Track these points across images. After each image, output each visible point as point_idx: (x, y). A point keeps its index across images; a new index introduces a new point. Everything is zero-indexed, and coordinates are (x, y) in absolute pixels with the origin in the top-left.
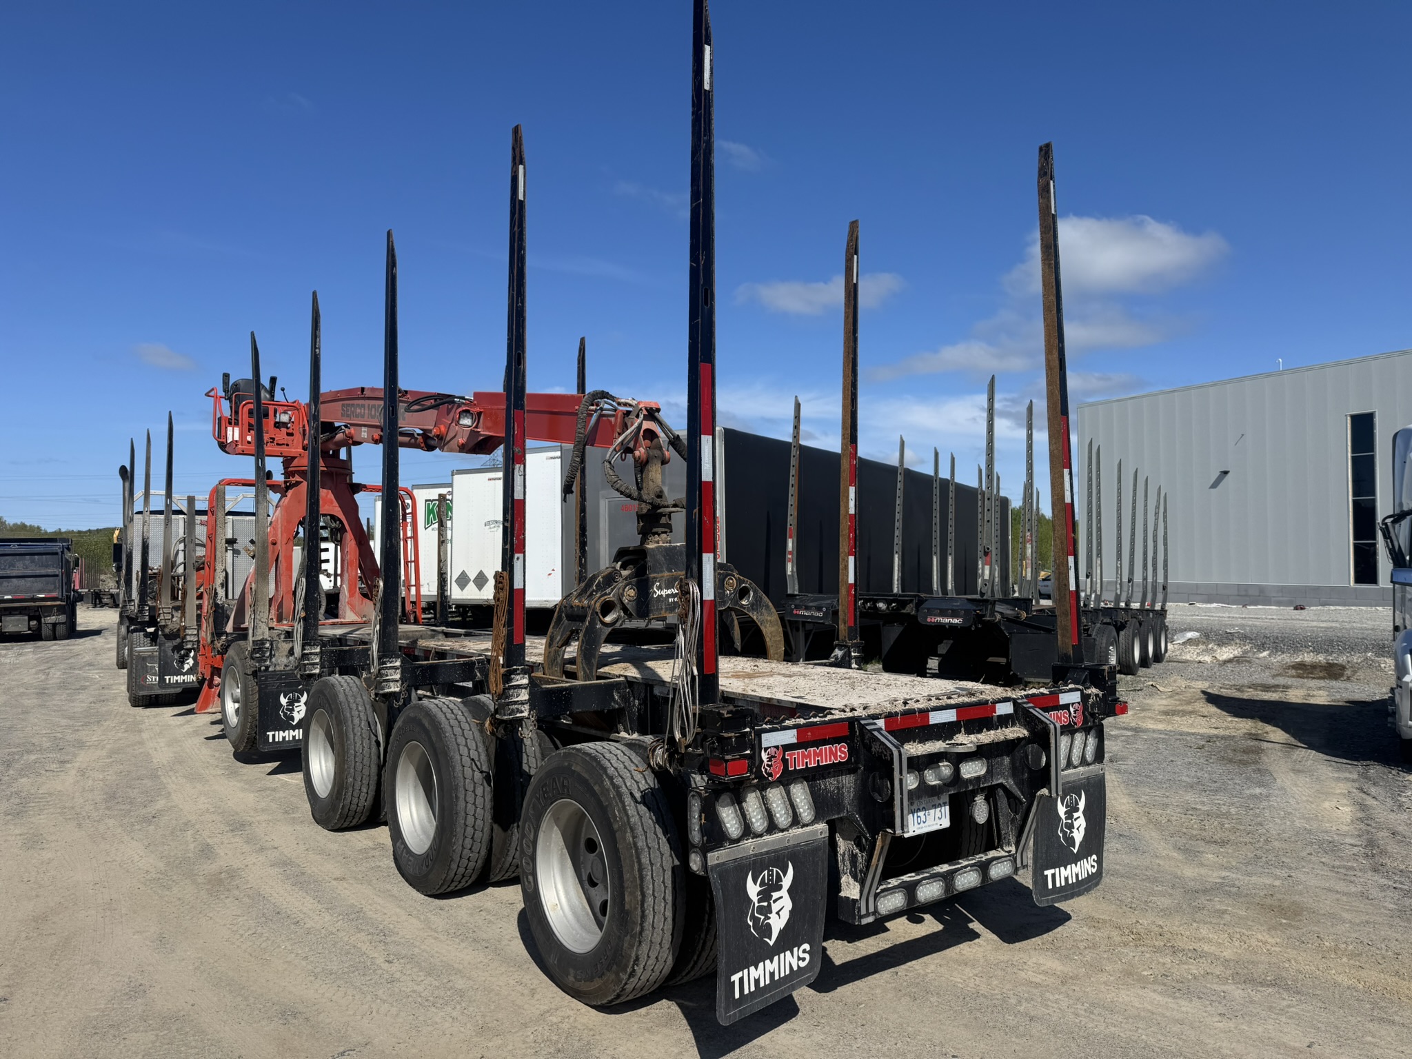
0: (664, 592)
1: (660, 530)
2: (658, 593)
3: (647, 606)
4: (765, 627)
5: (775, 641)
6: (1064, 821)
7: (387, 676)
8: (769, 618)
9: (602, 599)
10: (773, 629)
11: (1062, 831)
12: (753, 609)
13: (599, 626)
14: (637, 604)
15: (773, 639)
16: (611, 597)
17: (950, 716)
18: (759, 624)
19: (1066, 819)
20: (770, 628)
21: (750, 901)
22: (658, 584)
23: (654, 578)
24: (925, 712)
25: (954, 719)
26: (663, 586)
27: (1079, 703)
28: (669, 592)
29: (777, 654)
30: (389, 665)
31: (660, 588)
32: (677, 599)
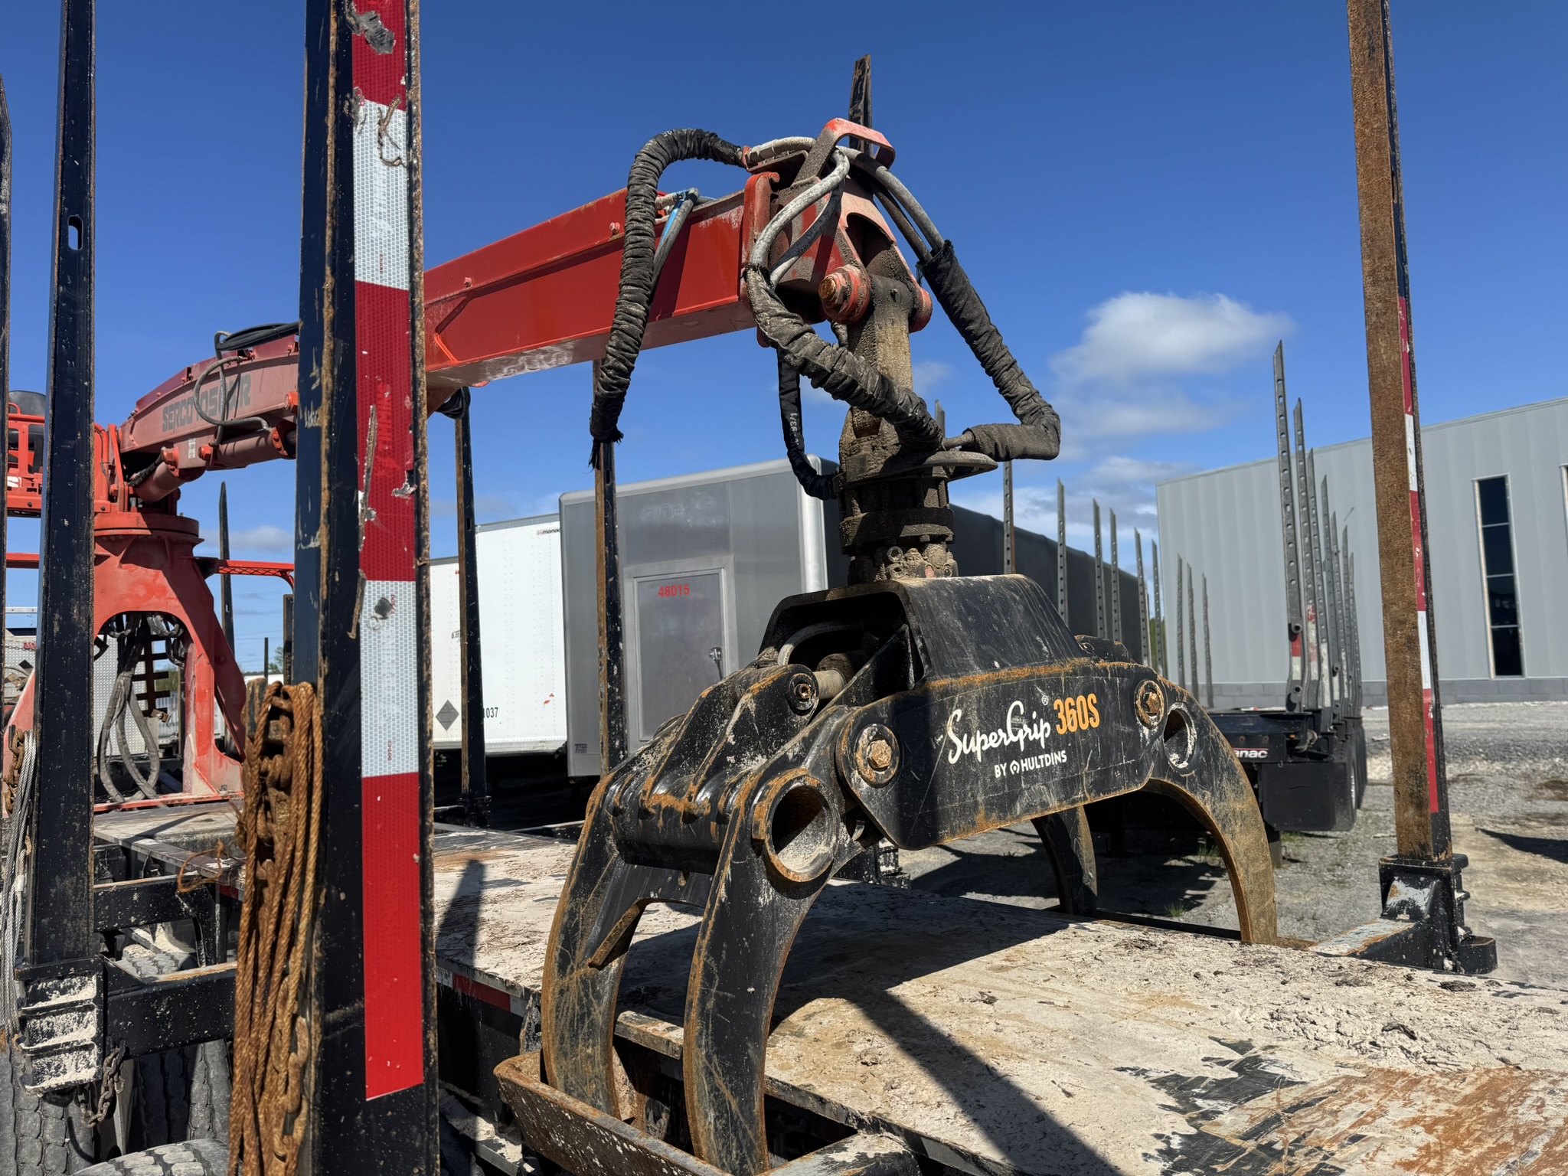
0: (980, 744)
1: (926, 530)
2: (960, 746)
3: (932, 803)
4: (1233, 833)
7: (51, 1034)
8: (1237, 806)
9: (777, 783)
12: (1203, 783)
13: (767, 896)
14: (901, 797)
15: (1251, 870)
16: (805, 775)
18: (1219, 827)
22: (958, 713)
23: (946, 692)
26: (973, 720)
28: (992, 742)
30: (56, 1000)
31: (964, 729)
32: (1029, 764)
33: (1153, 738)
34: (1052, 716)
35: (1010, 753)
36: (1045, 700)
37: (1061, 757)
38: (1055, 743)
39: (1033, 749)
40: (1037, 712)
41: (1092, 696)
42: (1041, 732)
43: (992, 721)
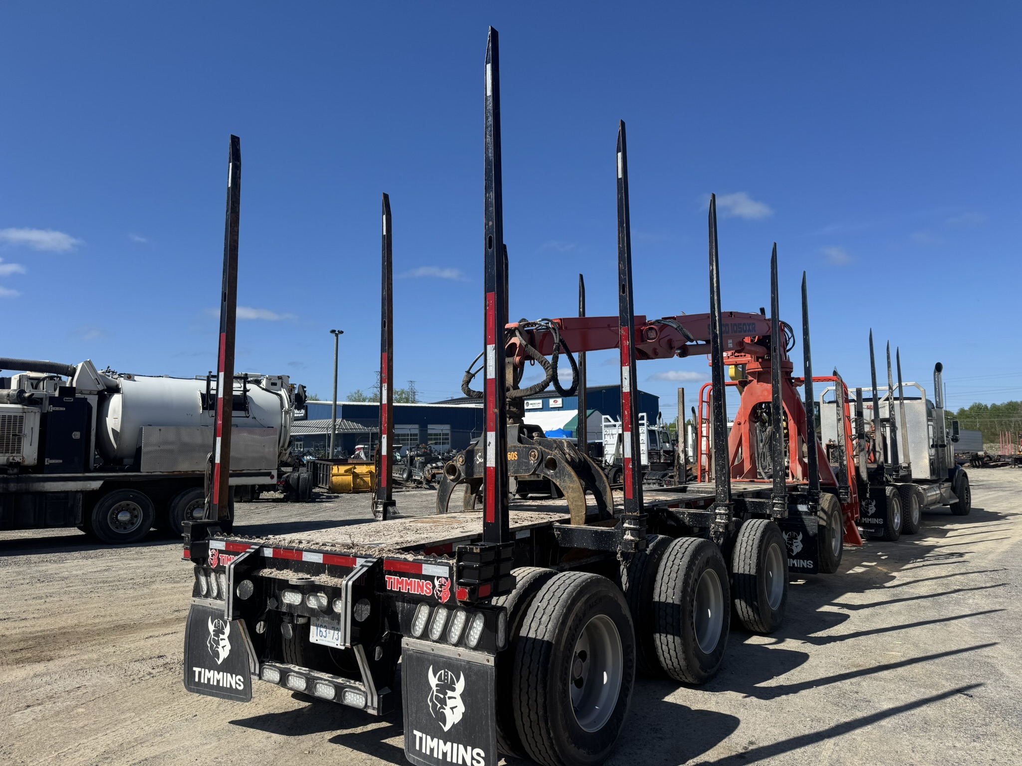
2: (479, 460)
3: (472, 469)
4: (567, 493)
5: (576, 506)
6: (435, 693)
8: (571, 485)
10: (575, 495)
13: (449, 481)
15: (574, 503)
16: (453, 462)
17: (318, 558)
18: (562, 489)
19: (438, 691)
20: (572, 494)
21: (209, 633)
23: (477, 450)
24: (300, 551)
25: (321, 561)
27: (446, 578)
29: (578, 516)
33: (534, 464)
41: (516, 453)
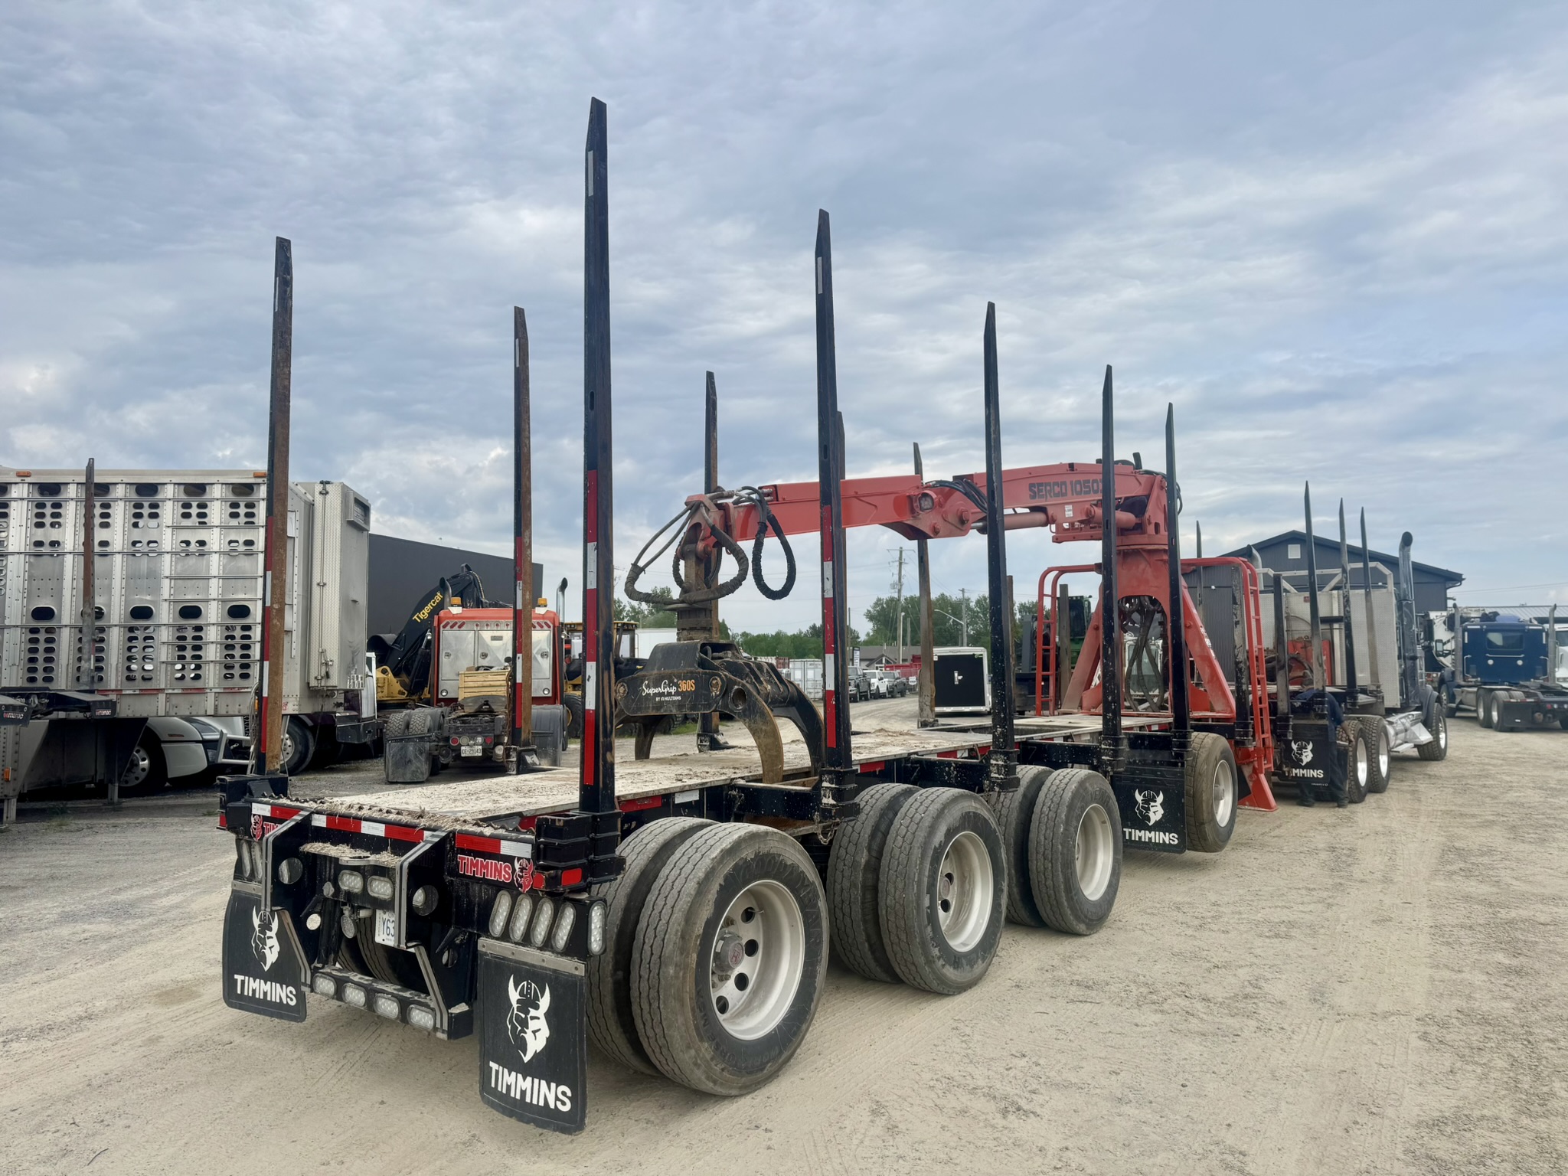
0: (652, 691)
2: (646, 691)
4: (759, 738)
5: (770, 756)
6: (515, 1012)
8: (764, 728)
10: (768, 741)
11: (511, 1021)
12: (745, 715)
15: (768, 753)
19: (519, 1009)
20: (765, 739)
23: (644, 676)
26: (651, 684)
27: (528, 860)
28: (656, 691)
29: (772, 771)
31: (648, 686)
32: (666, 699)
33: (716, 696)
34: (678, 686)
35: (662, 695)
36: (675, 681)
37: (679, 698)
38: (677, 693)
39: (669, 694)
40: (671, 683)
41: (693, 680)
42: (673, 690)
43: (657, 685)
